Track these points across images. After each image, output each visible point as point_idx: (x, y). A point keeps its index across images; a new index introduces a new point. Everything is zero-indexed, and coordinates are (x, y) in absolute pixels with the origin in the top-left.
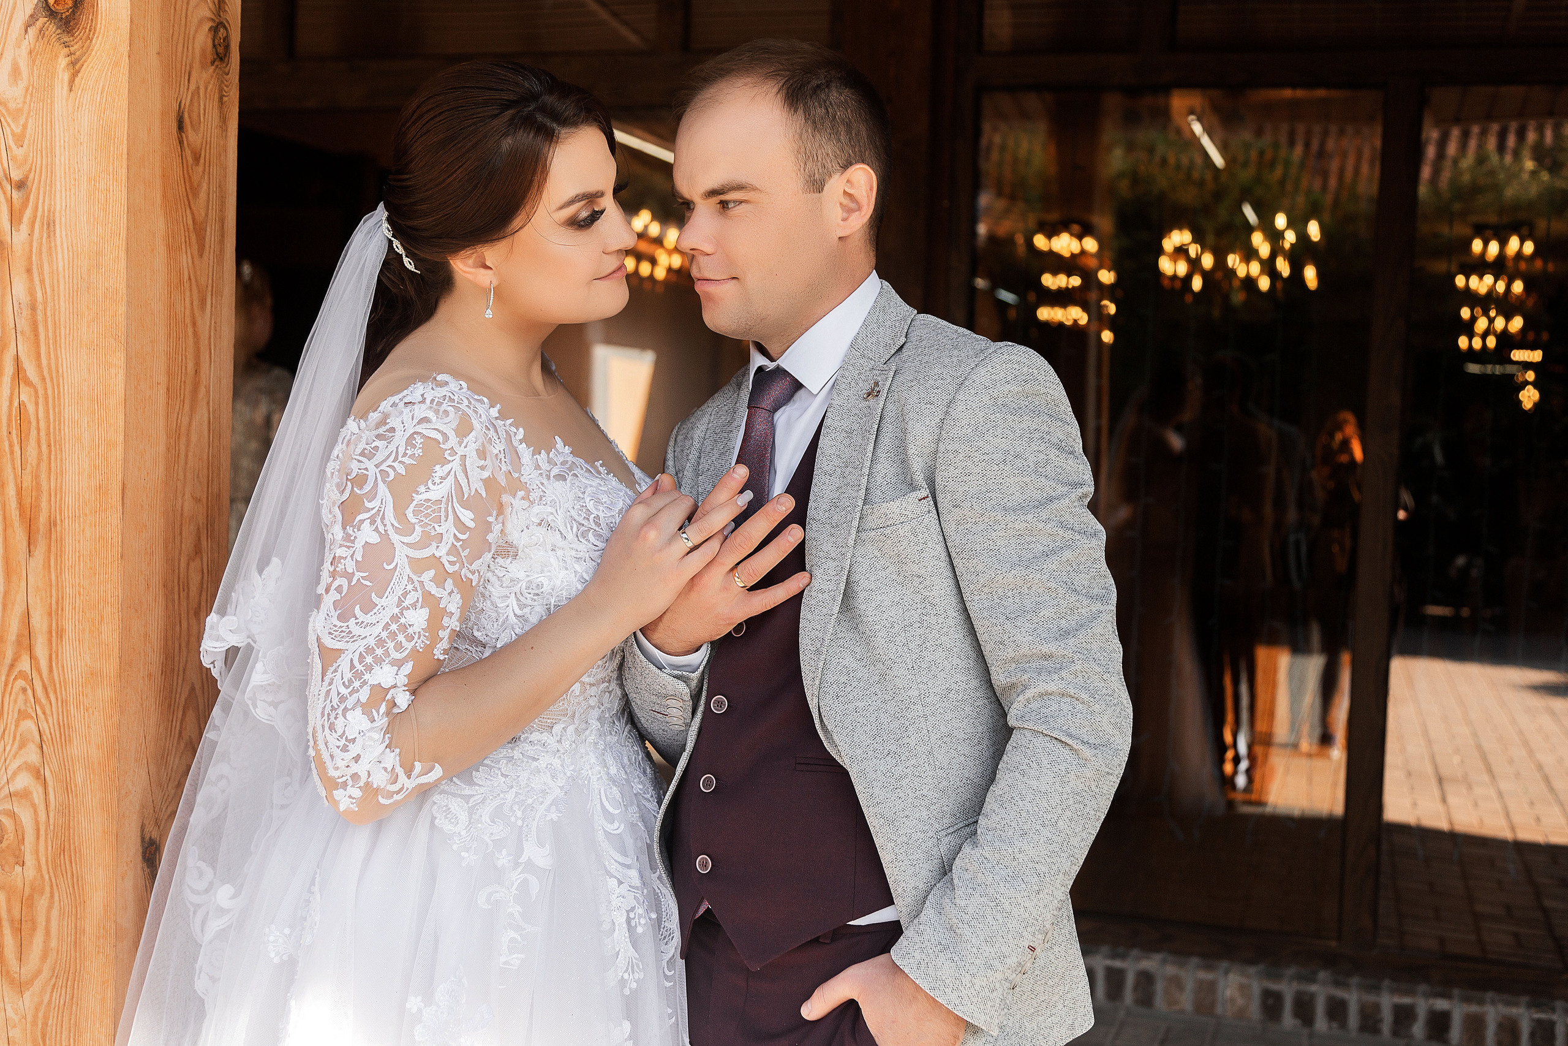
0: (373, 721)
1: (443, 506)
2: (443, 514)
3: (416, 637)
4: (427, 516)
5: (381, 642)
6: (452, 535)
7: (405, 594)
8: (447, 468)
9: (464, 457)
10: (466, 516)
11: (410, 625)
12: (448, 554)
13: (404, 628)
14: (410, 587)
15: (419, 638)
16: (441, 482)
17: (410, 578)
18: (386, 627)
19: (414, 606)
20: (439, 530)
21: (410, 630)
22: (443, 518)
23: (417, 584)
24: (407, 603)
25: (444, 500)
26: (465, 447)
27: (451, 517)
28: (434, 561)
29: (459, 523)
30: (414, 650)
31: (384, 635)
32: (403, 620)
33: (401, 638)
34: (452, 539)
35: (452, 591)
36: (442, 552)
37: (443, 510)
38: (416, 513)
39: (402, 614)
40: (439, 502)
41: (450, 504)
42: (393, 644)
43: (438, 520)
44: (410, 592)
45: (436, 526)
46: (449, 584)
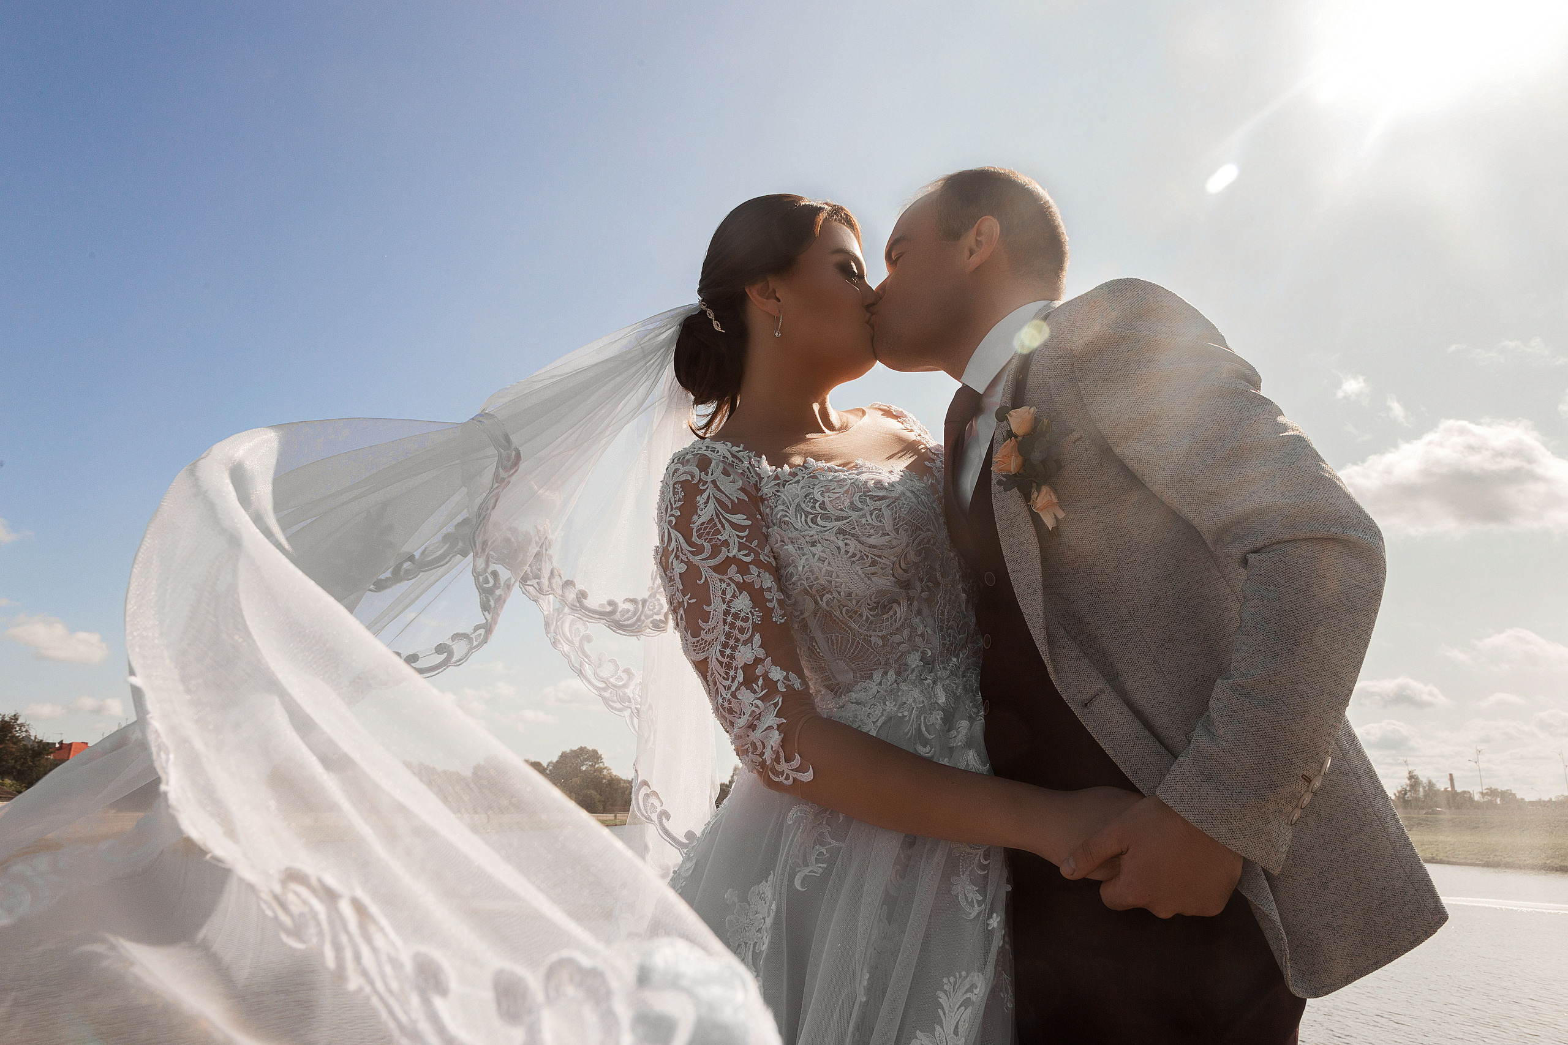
0: (755, 692)
1: (716, 520)
2: (719, 526)
3: (750, 616)
4: (708, 534)
5: (728, 636)
6: (735, 536)
7: (724, 593)
8: (705, 495)
9: (714, 482)
10: (739, 519)
11: (740, 611)
12: (739, 551)
13: (736, 616)
14: (724, 586)
15: (753, 615)
16: (706, 507)
17: (721, 581)
18: (725, 622)
19: (734, 596)
20: (722, 538)
21: (743, 614)
22: (721, 529)
23: (728, 581)
24: (728, 597)
25: (715, 516)
26: (712, 474)
27: (727, 525)
28: (729, 561)
29: (735, 526)
30: (754, 625)
31: (727, 628)
32: (733, 611)
33: (739, 623)
34: (737, 539)
35: (759, 573)
36: (734, 551)
37: (718, 523)
38: (699, 537)
39: (730, 607)
40: (712, 520)
41: (721, 516)
42: (737, 631)
43: (718, 532)
44: (726, 589)
45: (718, 537)
46: (754, 569)
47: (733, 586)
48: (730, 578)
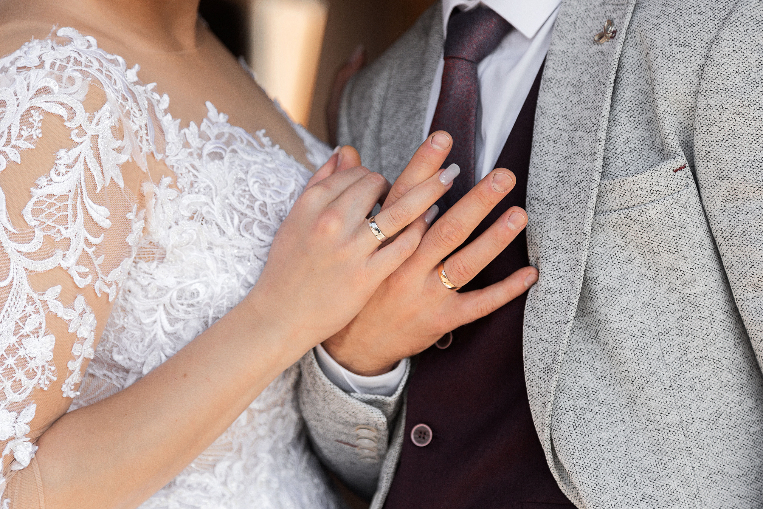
1: (70, 202)
2: (70, 213)
3: (39, 373)
4: (49, 216)
6: (82, 240)
7: (24, 318)
8: (75, 152)
9: (95, 138)
10: (101, 214)
11: (31, 358)
12: (78, 264)
13: (23, 362)
14: (30, 309)
15: (43, 373)
16: (67, 172)
17: (30, 299)
19: (36, 332)
20: (66, 233)
21: (32, 365)
22: (70, 218)
23: (38, 304)
24: (27, 329)
25: (71, 194)
26: (97, 124)
27: (81, 217)
29: (92, 224)
30: (37, 389)
32: (21, 352)
33: (20, 374)
34: (82, 245)
35: (84, 311)
36: (70, 262)
37: (70, 207)
38: (35, 213)
39: (21, 344)
40: (64, 197)
41: (79, 199)
42: (10, 383)
43: (64, 221)
44: (30, 315)
45: (62, 228)
46: (80, 302)
47: (42, 318)
48: (45, 303)
